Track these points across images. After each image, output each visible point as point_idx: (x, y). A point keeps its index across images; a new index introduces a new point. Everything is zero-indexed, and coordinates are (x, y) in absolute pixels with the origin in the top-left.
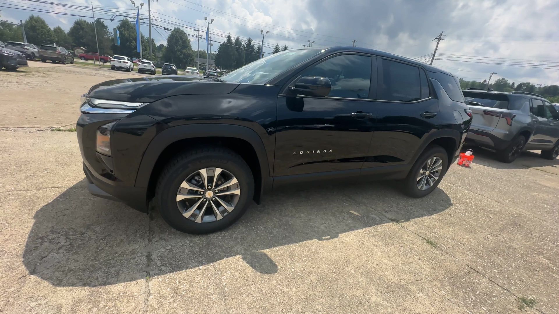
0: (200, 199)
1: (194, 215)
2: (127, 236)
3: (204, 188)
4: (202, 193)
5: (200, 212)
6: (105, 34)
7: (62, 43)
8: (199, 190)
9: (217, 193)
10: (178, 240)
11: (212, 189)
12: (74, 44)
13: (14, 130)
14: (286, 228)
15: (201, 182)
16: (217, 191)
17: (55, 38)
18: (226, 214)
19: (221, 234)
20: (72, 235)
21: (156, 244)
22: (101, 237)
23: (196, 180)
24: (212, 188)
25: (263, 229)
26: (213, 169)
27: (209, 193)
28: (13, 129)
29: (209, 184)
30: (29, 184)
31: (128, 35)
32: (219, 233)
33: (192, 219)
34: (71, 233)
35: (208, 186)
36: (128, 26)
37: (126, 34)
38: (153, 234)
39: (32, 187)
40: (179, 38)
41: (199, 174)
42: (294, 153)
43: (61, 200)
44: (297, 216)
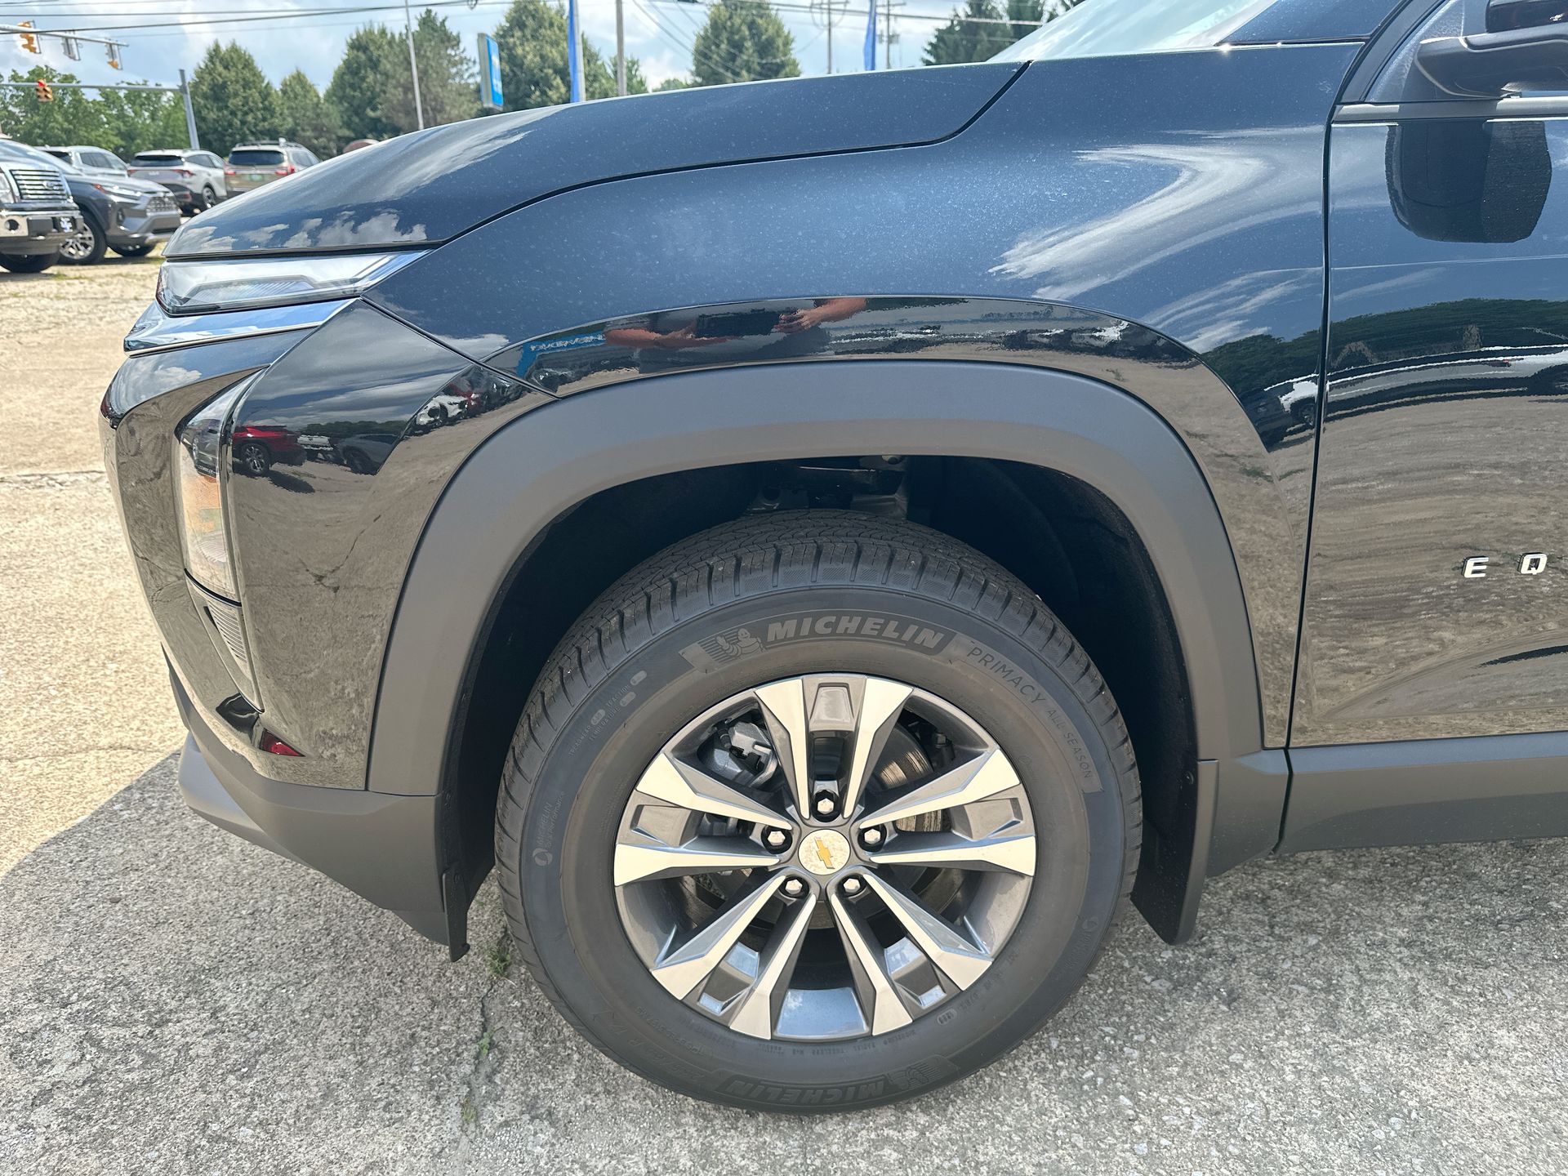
0: (761, 875)
1: (721, 983)
2: (361, 1063)
3: (791, 809)
4: (776, 838)
5: (765, 961)
6: (454, 70)
7: (309, 134)
8: (761, 817)
9: (876, 848)
10: (632, 1136)
11: (839, 820)
12: (346, 133)
13: (61, 484)
14: (1380, 1134)
15: (771, 768)
16: (872, 837)
17: (284, 119)
18: (933, 997)
19: (898, 1125)
20: (116, 1023)
21: (503, 1146)
22: (236, 1050)
23: (736, 754)
24: (839, 809)
25: (1199, 1123)
26: (846, 686)
27: (818, 841)
28: (60, 478)
29: (820, 786)
30: (34, 727)
31: (538, 59)
32: (887, 1115)
33: (712, 1005)
34: (113, 1012)
35: (815, 799)
36: (534, 17)
37: (530, 57)
38: (494, 1072)
39: (41, 740)
40: (746, 31)
41: (754, 716)
42: (1470, 565)
43: (126, 815)
44: (1463, 1038)
